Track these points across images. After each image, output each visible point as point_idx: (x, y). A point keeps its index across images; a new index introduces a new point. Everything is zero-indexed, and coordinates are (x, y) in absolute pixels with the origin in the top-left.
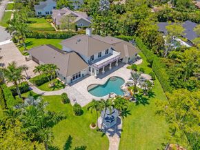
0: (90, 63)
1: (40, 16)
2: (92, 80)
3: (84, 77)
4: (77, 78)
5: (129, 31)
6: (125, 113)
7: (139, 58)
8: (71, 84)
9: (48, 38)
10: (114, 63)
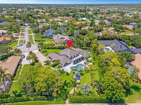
0: (71, 59)
1: (46, 37)
2: (72, 65)
3: (69, 64)
4: (66, 64)
5: (88, 45)
6: (82, 74)
7: (90, 57)
8: (64, 66)
9: (53, 49)
10: (80, 59)
